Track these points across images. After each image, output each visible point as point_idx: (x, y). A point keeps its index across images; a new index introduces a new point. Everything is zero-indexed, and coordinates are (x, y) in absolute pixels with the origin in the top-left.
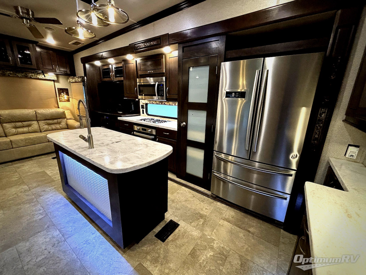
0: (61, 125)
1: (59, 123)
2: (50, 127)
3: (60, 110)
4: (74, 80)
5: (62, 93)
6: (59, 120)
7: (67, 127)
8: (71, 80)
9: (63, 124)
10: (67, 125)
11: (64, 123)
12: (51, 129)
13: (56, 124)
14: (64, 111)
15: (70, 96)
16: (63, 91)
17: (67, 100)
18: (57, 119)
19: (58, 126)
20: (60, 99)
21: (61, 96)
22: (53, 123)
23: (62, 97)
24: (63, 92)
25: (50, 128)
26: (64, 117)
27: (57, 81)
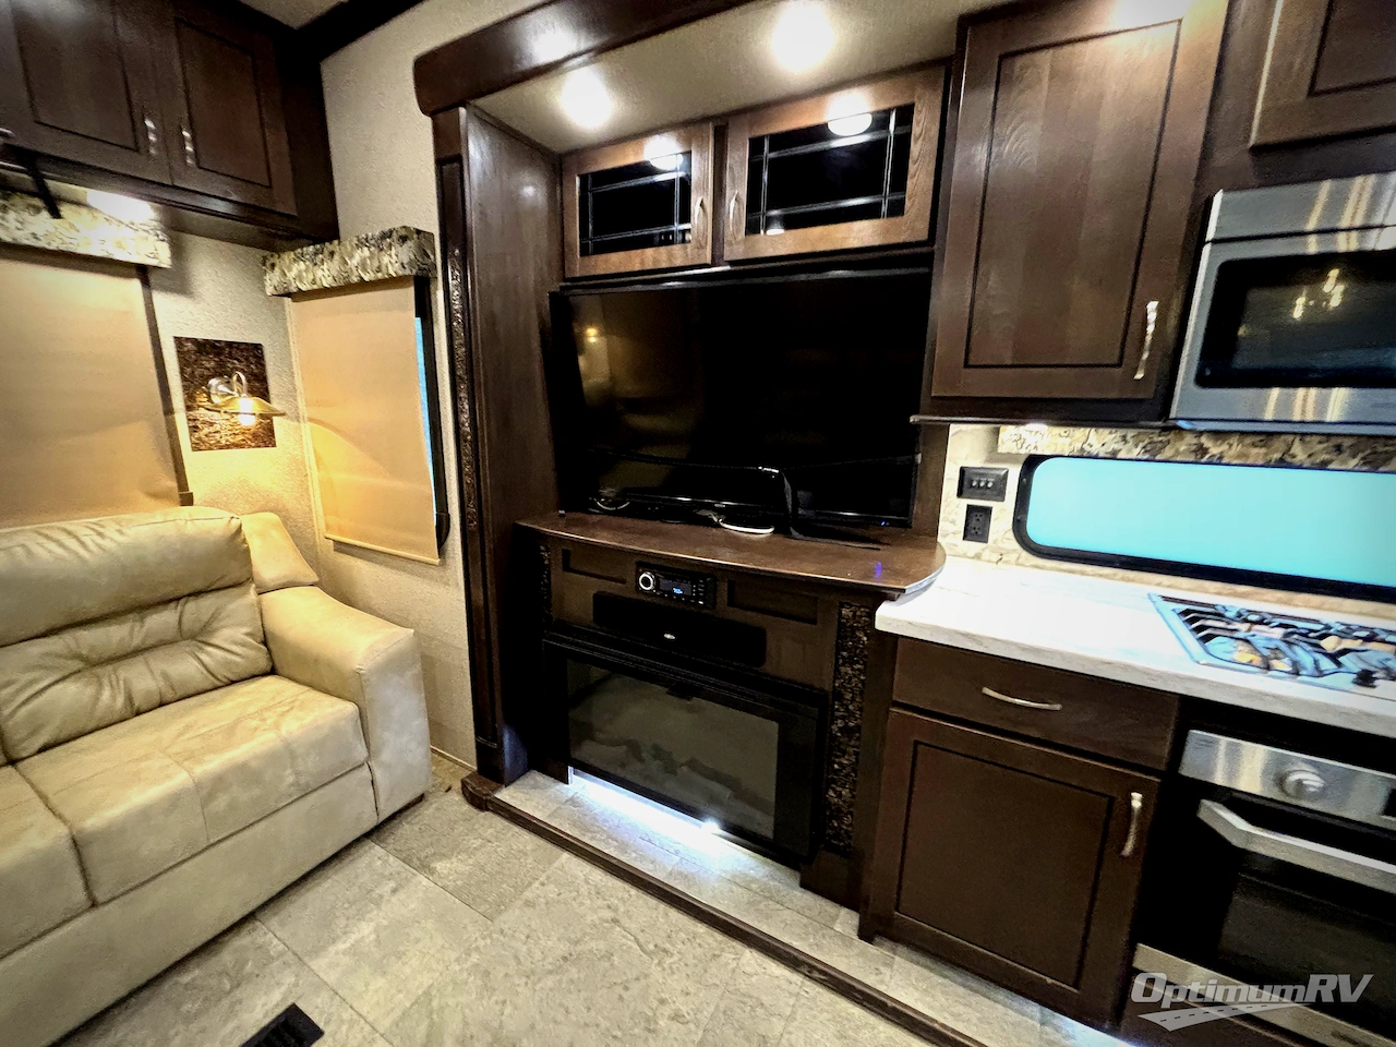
0: (211, 656)
1: (198, 636)
2: (106, 694)
3: (203, 523)
4: (326, 274)
5: (213, 382)
6: (197, 610)
7: (264, 664)
8: (298, 269)
9: (232, 640)
10: (265, 643)
11: (240, 633)
12: (120, 701)
13: (160, 653)
14: (235, 523)
15: (276, 405)
16: (221, 364)
17: (255, 436)
18: (178, 599)
19: (185, 667)
20: (194, 429)
21: (202, 399)
22: (136, 642)
23: (216, 409)
24: (222, 372)
25: (110, 699)
26: (235, 574)
27: (176, 280)
